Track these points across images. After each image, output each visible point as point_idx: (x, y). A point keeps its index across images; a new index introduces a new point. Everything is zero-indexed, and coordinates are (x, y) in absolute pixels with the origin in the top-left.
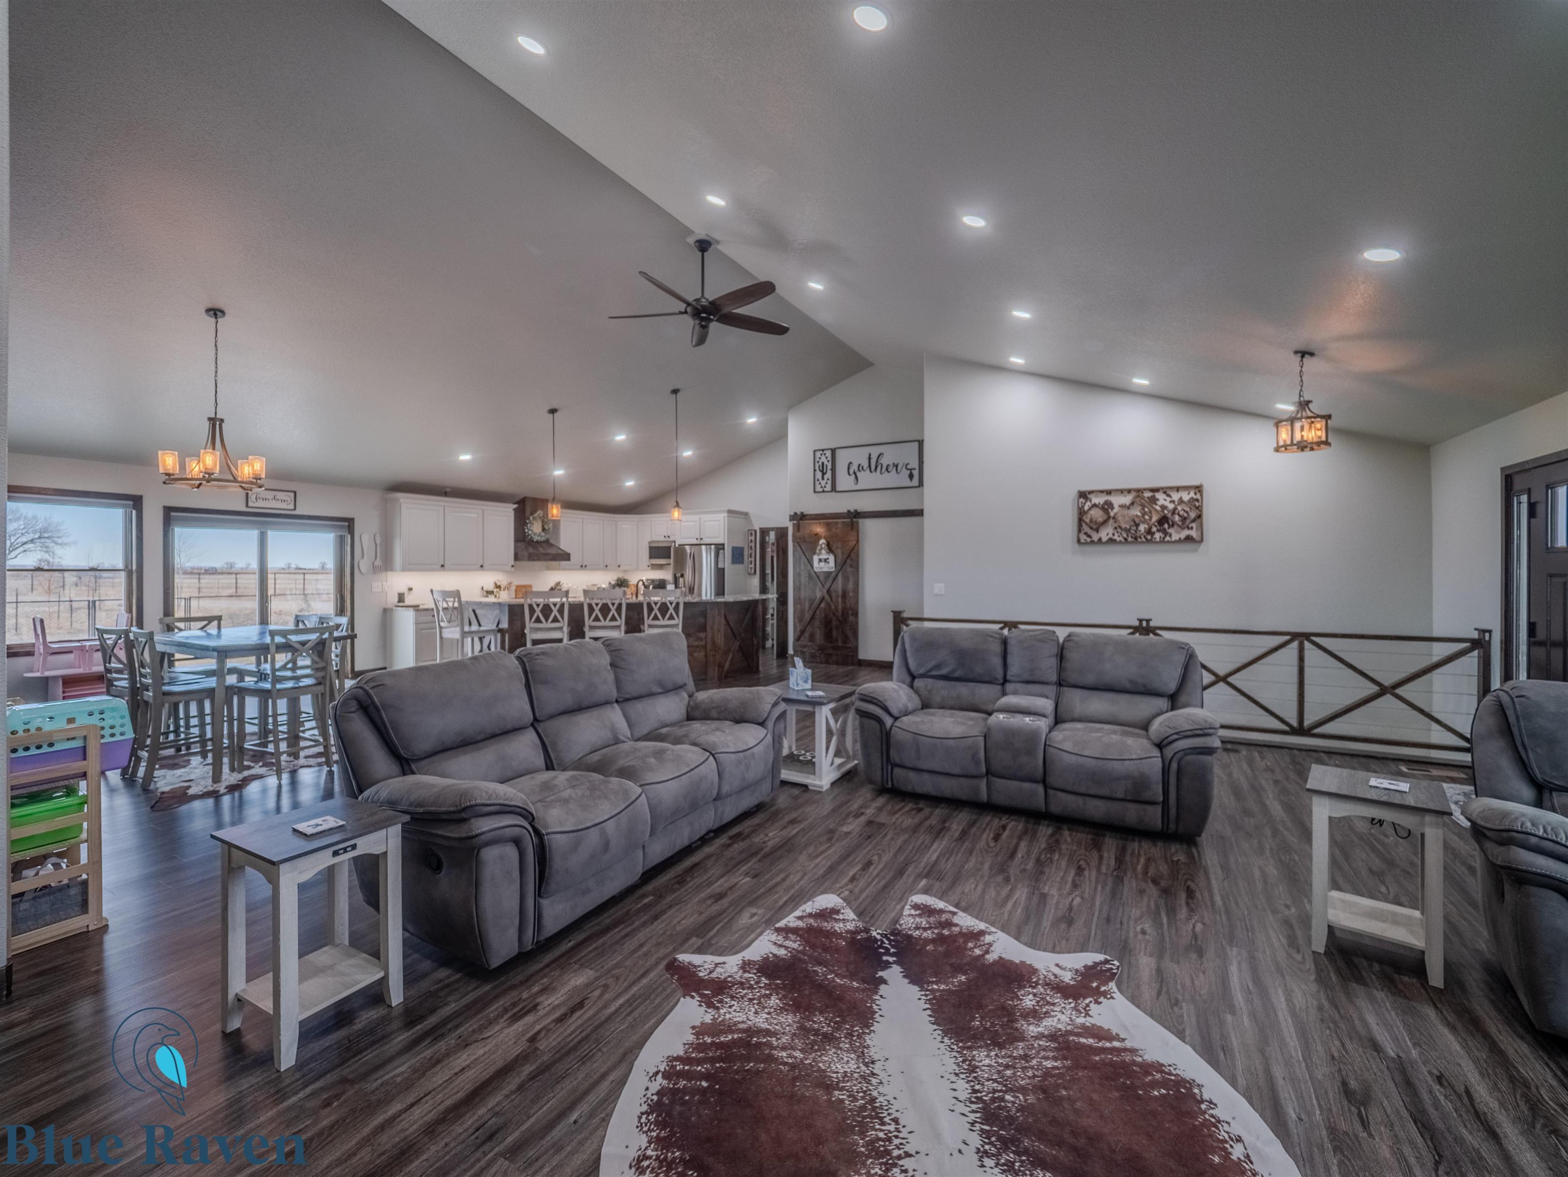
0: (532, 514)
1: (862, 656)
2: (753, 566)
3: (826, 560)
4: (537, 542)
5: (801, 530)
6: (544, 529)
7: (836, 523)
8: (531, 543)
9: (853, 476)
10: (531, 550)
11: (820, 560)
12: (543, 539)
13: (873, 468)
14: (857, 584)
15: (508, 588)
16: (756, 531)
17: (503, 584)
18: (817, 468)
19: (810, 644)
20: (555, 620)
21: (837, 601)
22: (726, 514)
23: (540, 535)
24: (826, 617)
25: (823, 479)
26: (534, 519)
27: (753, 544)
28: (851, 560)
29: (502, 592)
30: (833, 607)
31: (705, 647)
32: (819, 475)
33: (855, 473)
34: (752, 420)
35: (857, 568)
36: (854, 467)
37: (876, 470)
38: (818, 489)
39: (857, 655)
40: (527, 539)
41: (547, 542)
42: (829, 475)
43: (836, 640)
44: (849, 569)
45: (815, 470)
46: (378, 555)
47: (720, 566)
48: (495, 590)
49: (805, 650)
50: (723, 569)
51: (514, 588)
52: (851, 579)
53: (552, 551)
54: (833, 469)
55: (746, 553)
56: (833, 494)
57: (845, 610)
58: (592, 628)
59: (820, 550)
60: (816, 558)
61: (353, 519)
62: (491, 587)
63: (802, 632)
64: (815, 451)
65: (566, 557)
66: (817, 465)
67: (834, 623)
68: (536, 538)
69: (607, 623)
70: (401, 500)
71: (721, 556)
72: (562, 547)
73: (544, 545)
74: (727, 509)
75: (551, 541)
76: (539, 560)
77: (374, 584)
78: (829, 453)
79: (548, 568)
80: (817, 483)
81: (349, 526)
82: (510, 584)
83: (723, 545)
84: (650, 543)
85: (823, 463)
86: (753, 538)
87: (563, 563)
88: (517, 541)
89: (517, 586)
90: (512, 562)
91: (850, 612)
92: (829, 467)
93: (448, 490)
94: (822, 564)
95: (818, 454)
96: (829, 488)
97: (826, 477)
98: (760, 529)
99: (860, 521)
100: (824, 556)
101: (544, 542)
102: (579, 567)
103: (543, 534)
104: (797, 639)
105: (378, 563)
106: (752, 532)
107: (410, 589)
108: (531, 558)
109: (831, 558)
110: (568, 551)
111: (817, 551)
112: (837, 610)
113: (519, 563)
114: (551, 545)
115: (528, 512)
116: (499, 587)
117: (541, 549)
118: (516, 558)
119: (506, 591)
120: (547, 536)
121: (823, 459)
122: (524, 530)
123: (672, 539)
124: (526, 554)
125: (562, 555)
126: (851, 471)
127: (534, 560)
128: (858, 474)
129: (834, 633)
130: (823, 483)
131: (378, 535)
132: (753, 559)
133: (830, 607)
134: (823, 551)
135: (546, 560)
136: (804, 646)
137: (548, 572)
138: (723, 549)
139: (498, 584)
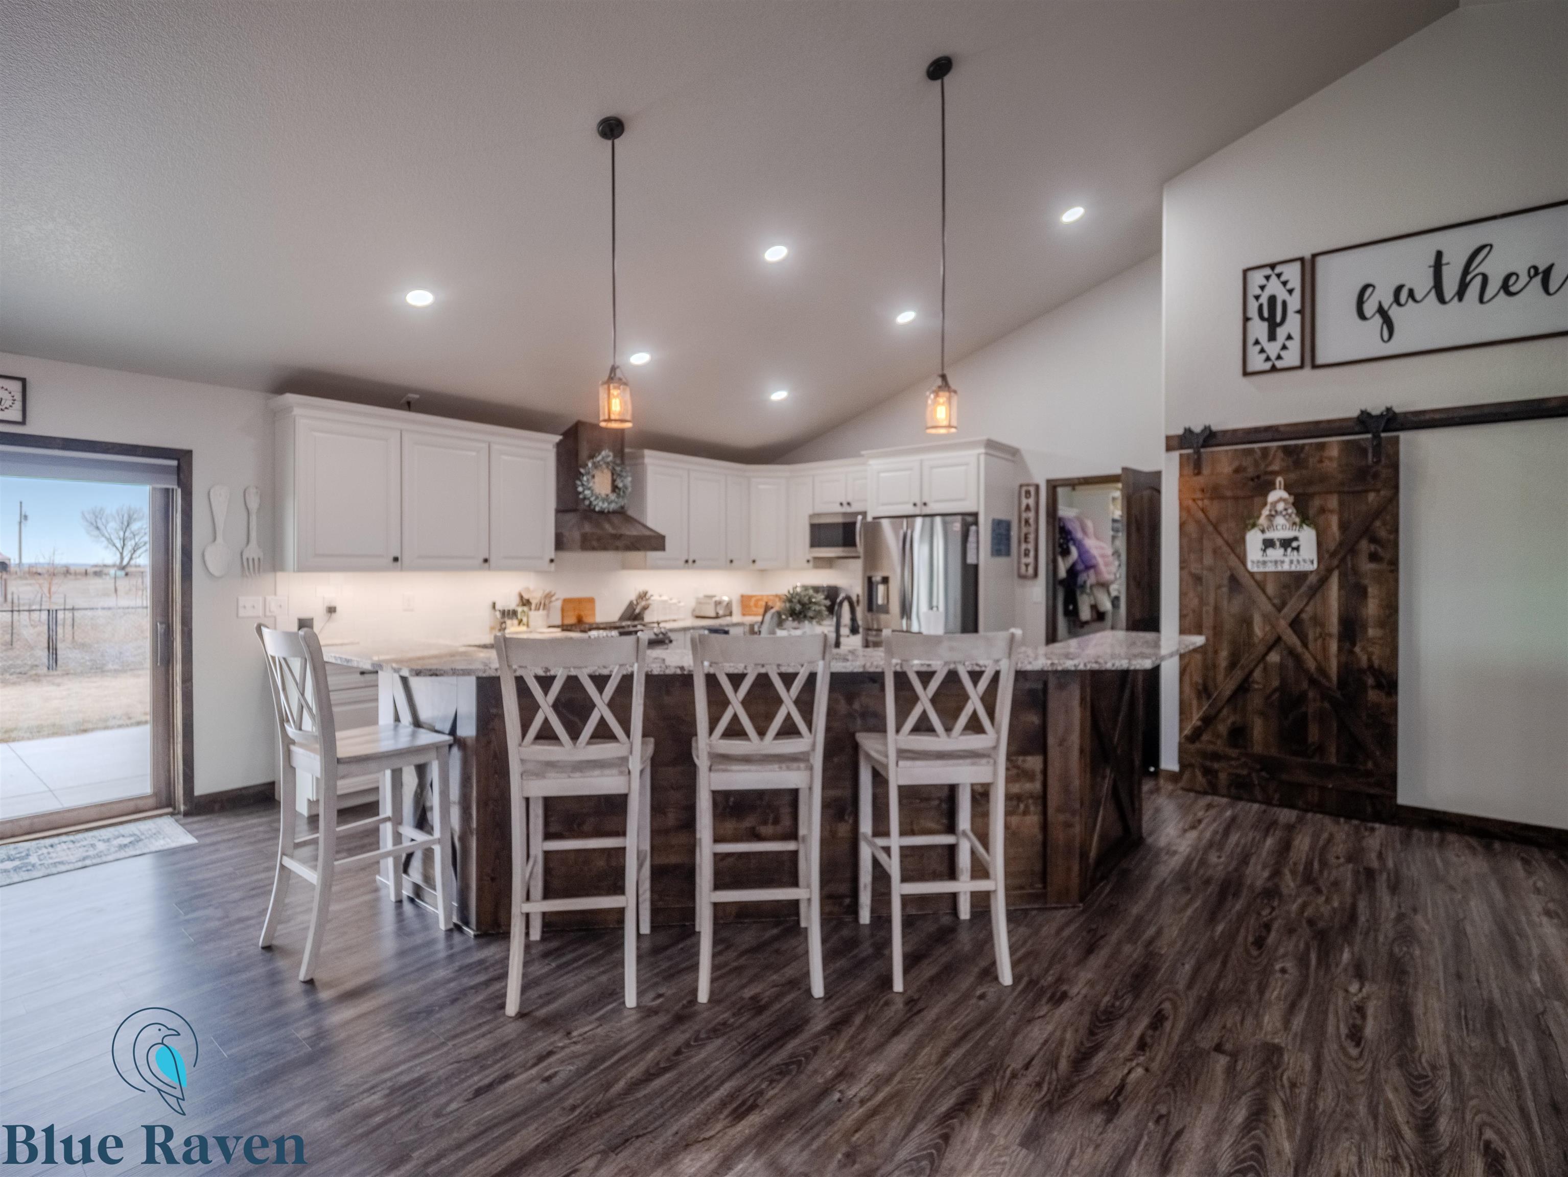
0: (592, 457)
1: (1406, 797)
2: (1030, 560)
3: (1286, 544)
4: (601, 512)
5: (1206, 471)
6: (615, 488)
7: (1322, 446)
8: (590, 514)
9: (1378, 320)
10: (587, 528)
11: (1268, 544)
12: (613, 507)
13: (1450, 286)
14: (1391, 608)
15: (544, 604)
16: (1037, 487)
17: (535, 597)
18: (1253, 312)
19: (1233, 752)
20: (603, 734)
21: (1325, 649)
22: (982, 450)
23: (606, 499)
24: (1283, 688)
25: (1272, 337)
26: (596, 466)
27: (1031, 515)
28: (1374, 540)
29: (533, 614)
30: (1311, 665)
31: (1043, 798)
32: (1259, 329)
33: (1382, 311)
34: (1073, 215)
35: (1394, 563)
36: (1383, 295)
37: (1461, 294)
38: (1257, 362)
39: (1394, 797)
40: (582, 507)
41: (621, 512)
42: (1293, 324)
43: (1321, 749)
44: (1367, 566)
45: (1246, 319)
46: (254, 534)
47: (971, 560)
48: (520, 609)
49: (1216, 766)
50: (976, 567)
51: (558, 604)
52: (1372, 590)
53: (633, 531)
54: (1308, 312)
55: (1014, 533)
56: (1307, 372)
57: (1348, 671)
58: (721, 759)
59: (1271, 517)
60: (1254, 539)
61: (189, 453)
62: (512, 603)
63: (1208, 721)
64: (1245, 272)
65: (656, 542)
66: (1253, 306)
67: (1313, 706)
68: (600, 505)
69: (770, 744)
70: (297, 411)
71: (972, 538)
72: (650, 523)
73: (616, 520)
74: (985, 438)
75: (631, 512)
76: (604, 548)
77: (243, 600)
78: (1293, 273)
79: (625, 566)
80: (1253, 351)
81: (179, 467)
82: (549, 596)
83: (975, 515)
84: (812, 516)
85: (1272, 300)
86: (1031, 501)
87: (653, 556)
88: (560, 511)
89: (566, 601)
90: (550, 552)
91: (1370, 681)
92: (1294, 303)
93: (413, 396)
94: (1276, 553)
95: (1257, 278)
96: (1292, 357)
97: (1281, 333)
98: (1049, 482)
99: (1404, 436)
100: (1282, 529)
101: (614, 512)
102: (682, 562)
103: (613, 497)
104: (1190, 739)
105: (253, 551)
106: (1028, 490)
107: (331, 610)
108: (589, 544)
109: (1307, 537)
110: (661, 530)
111: (1262, 520)
112: (1322, 670)
113: (566, 555)
114: (629, 520)
115: (584, 453)
116: (526, 603)
117: (607, 526)
118: (560, 544)
119: (542, 612)
120: (622, 502)
121: (1274, 287)
122: (575, 487)
123: (855, 508)
124: (577, 535)
125: (649, 538)
126: (1370, 308)
127: (594, 549)
128: (1395, 313)
129: (1314, 733)
130: (1273, 349)
131: (252, 491)
132: (1031, 546)
133: (1297, 659)
134: (1280, 521)
135: (617, 549)
136: (1216, 757)
137: (625, 574)
138: (976, 523)
139: (526, 596)
